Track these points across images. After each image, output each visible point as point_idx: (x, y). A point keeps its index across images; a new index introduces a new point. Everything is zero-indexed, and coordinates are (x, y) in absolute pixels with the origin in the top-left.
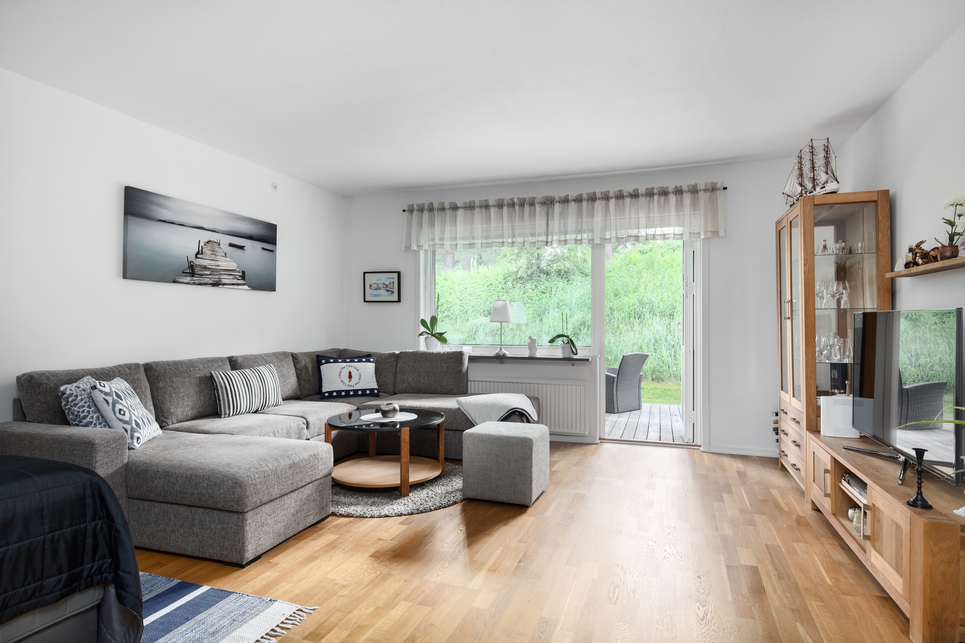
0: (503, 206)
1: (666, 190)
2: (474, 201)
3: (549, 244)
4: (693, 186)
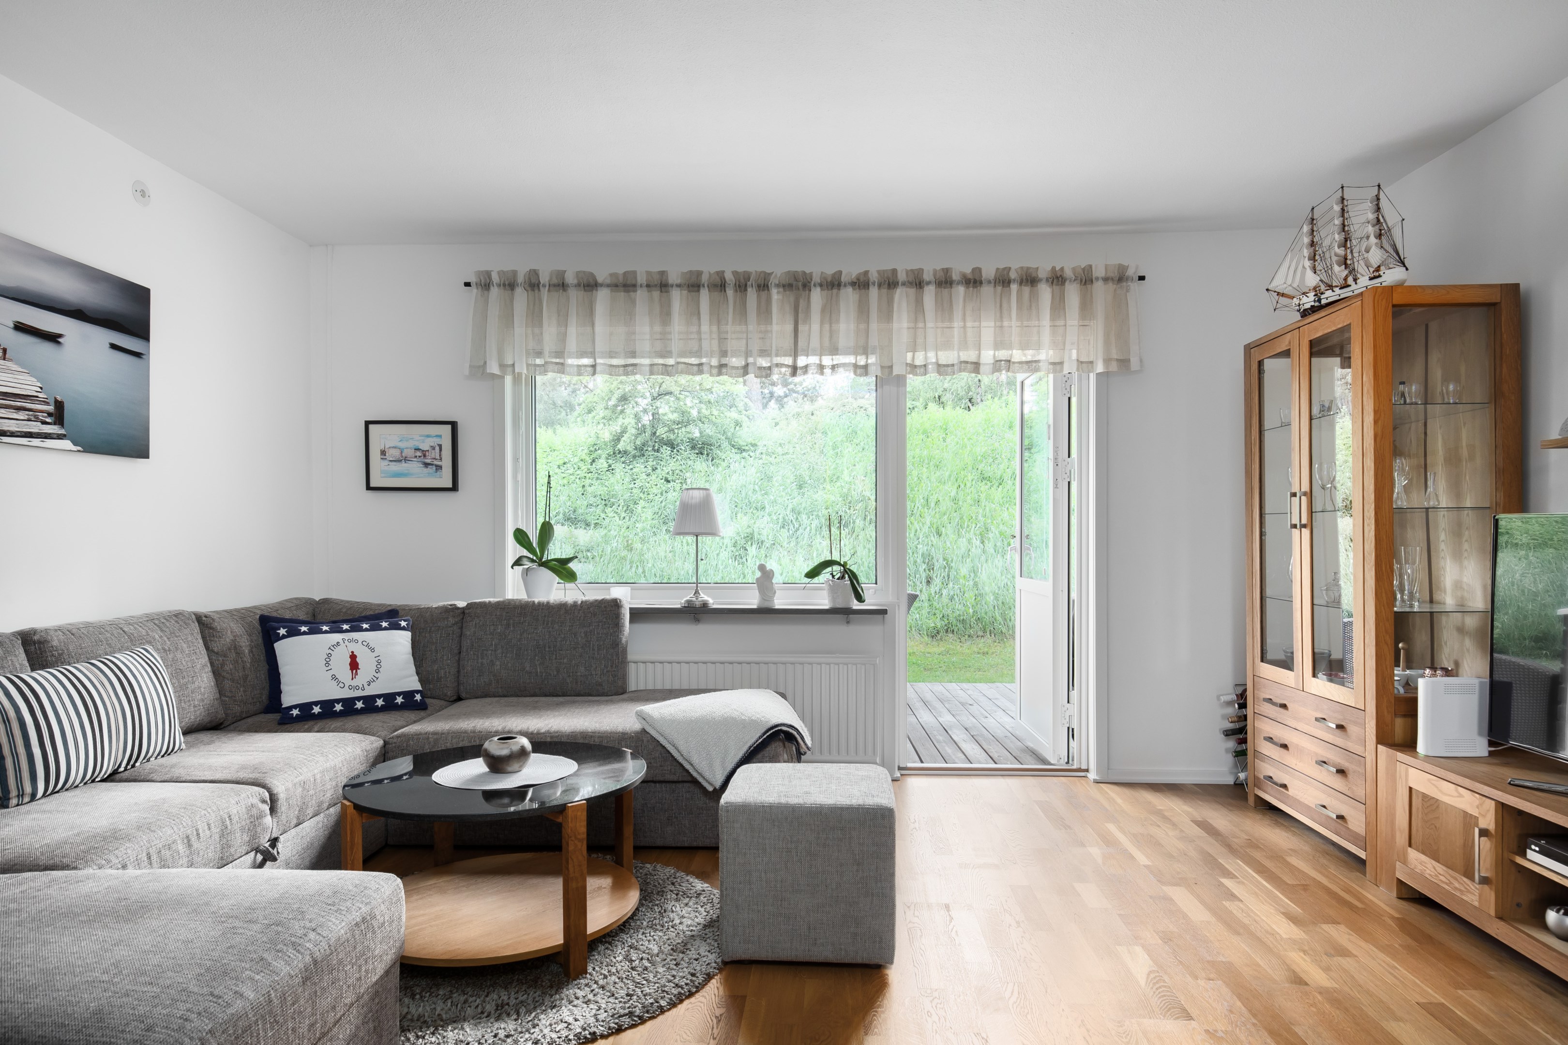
0: (699, 286)
1: (1034, 275)
2: (635, 273)
3: (799, 371)
4: (1084, 269)
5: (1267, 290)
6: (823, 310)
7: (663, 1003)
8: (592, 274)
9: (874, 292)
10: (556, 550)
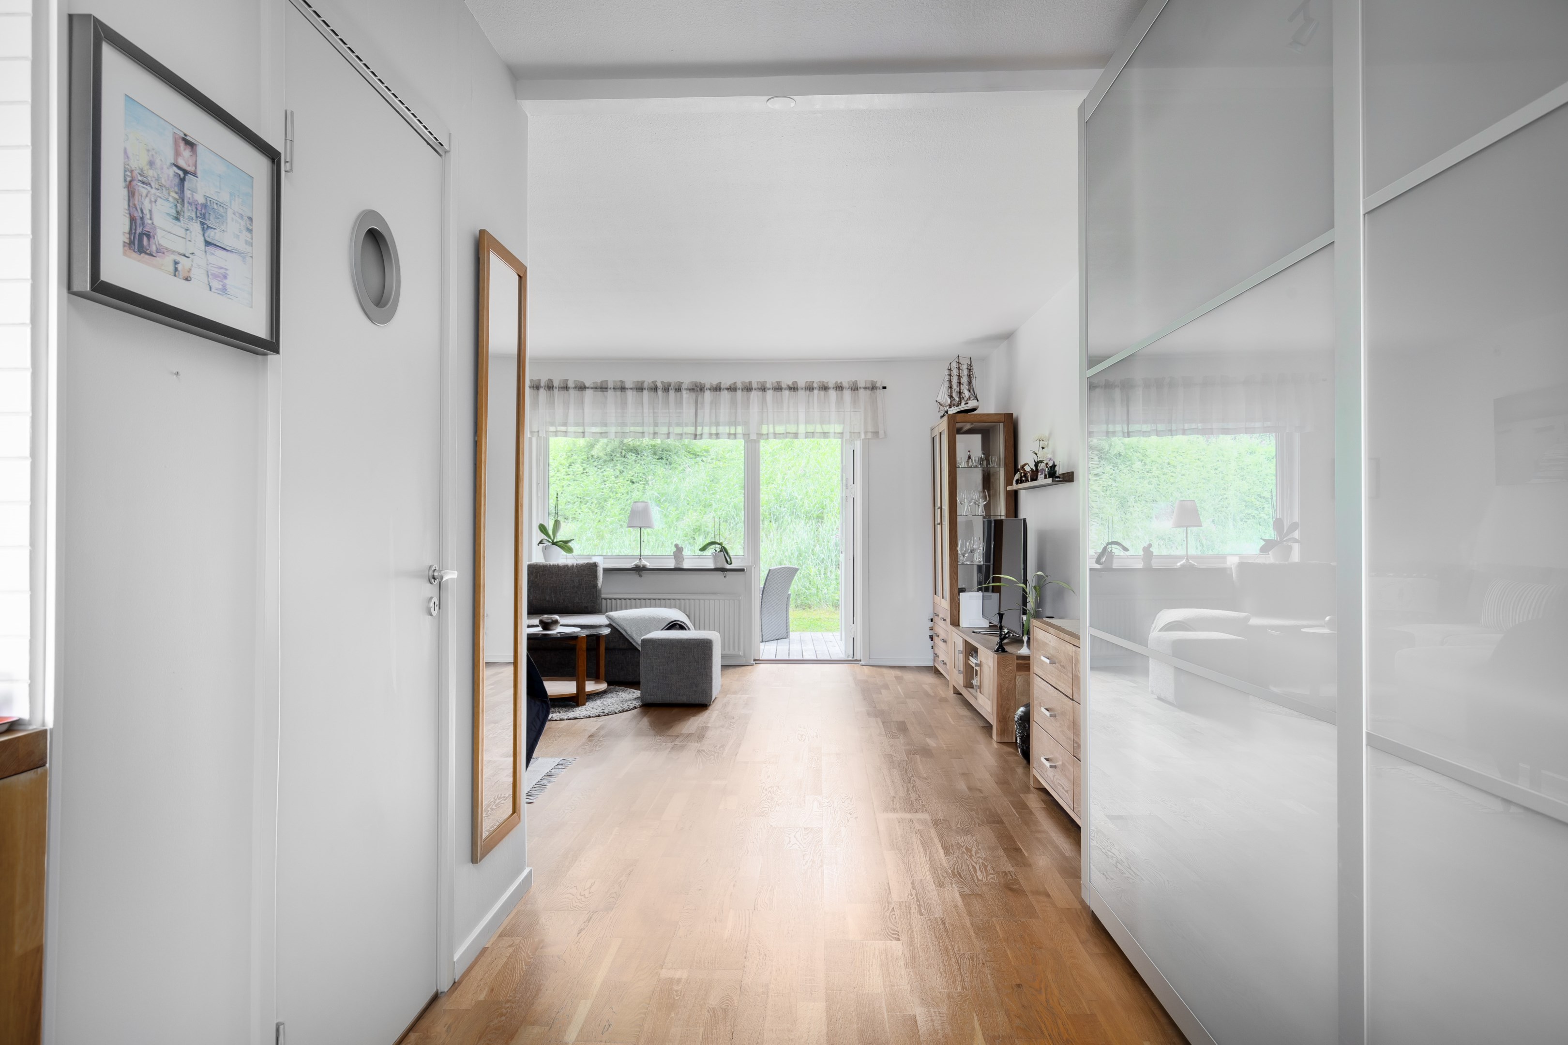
0: (642, 389)
1: (826, 385)
2: (607, 381)
3: (698, 437)
4: (853, 382)
5: (936, 401)
6: (712, 403)
7: (616, 711)
8: (583, 382)
9: (739, 393)
10: (560, 537)
